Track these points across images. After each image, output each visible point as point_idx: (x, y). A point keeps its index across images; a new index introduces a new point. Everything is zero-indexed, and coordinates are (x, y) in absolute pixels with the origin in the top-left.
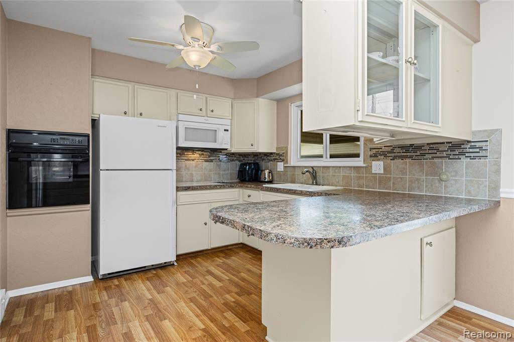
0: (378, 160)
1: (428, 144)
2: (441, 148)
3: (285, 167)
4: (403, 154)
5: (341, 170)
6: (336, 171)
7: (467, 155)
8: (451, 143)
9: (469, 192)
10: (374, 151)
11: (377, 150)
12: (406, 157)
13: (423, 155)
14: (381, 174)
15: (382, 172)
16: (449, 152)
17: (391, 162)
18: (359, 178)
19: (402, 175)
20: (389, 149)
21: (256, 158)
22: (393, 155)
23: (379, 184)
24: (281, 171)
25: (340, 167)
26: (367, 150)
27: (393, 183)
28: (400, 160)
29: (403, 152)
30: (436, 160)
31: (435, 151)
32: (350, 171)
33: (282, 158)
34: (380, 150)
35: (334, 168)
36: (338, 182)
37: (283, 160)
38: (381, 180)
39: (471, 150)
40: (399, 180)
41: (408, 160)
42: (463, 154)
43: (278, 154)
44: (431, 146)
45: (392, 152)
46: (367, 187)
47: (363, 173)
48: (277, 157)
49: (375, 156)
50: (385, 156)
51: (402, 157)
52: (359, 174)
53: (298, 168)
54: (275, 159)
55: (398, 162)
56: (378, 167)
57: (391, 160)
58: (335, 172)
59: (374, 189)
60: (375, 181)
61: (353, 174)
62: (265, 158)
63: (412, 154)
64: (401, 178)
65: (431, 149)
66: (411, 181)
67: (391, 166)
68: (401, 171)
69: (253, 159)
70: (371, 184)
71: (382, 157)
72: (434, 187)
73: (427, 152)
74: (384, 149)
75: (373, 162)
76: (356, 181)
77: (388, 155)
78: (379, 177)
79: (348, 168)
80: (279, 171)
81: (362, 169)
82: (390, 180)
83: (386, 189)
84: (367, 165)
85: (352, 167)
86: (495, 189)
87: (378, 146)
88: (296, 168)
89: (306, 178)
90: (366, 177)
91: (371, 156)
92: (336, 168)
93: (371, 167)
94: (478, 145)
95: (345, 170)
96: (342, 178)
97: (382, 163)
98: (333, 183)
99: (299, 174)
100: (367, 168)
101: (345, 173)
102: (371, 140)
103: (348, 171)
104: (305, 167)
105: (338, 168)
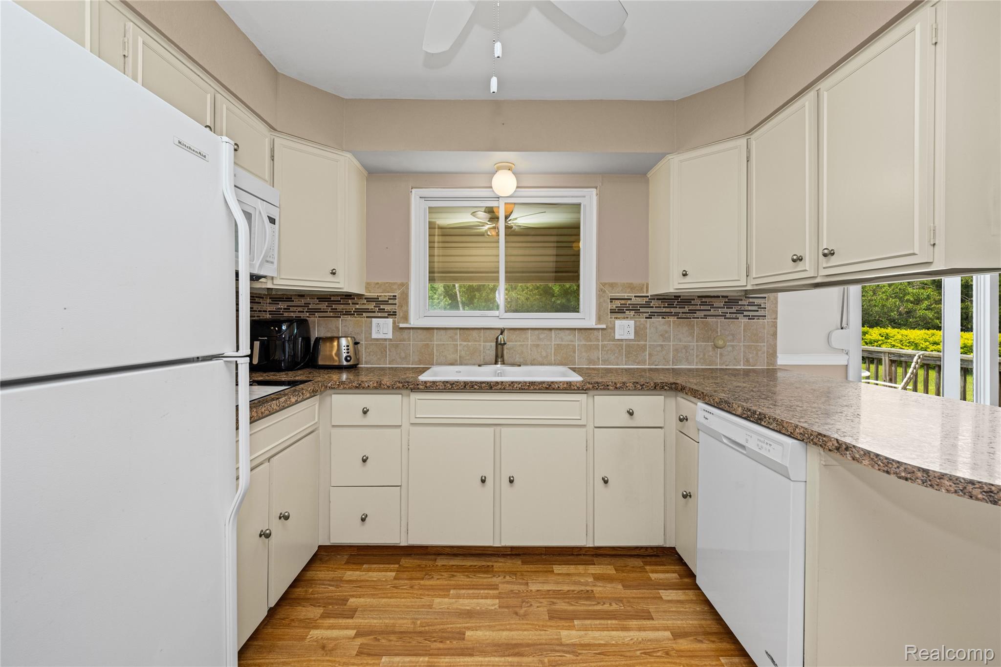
0: (624, 318)
1: (699, 297)
2: (718, 303)
3: (397, 329)
4: (664, 310)
5: (553, 336)
6: (542, 336)
7: (745, 313)
8: (727, 297)
9: (748, 361)
10: (618, 303)
11: (623, 302)
12: (670, 314)
13: (693, 311)
14: (630, 340)
15: (632, 337)
16: (725, 310)
17: (646, 321)
18: (589, 348)
19: (664, 341)
20: (643, 301)
21: (282, 305)
22: (649, 310)
23: (627, 357)
24: (386, 340)
25: (551, 329)
26: (604, 301)
27: (650, 355)
28: (660, 319)
29: (664, 307)
30: (709, 320)
31: (709, 307)
32: (571, 336)
33: (387, 308)
34: (629, 302)
35: (537, 332)
36: (547, 356)
37: (393, 314)
38: (630, 349)
39: (750, 308)
40: (659, 348)
41: (672, 319)
42: (740, 312)
43: (369, 300)
44: (704, 300)
45: (647, 305)
46: (605, 362)
47: (598, 340)
48: (371, 306)
49: (619, 312)
50: (637, 311)
51: (663, 315)
52: (591, 341)
53: (442, 332)
54: (360, 312)
55: (657, 321)
56: (625, 328)
57: (646, 318)
58: (539, 339)
59: (618, 365)
60: (619, 350)
61: (578, 341)
62: (323, 306)
63: (678, 310)
64: (662, 346)
65: (703, 304)
66: (676, 350)
67: (646, 328)
68: (662, 335)
69: (273, 308)
70: (613, 357)
71: (632, 313)
72: (706, 357)
73: (698, 307)
74: (635, 301)
75: (618, 322)
76: (584, 354)
77: (642, 310)
78: (628, 346)
79: (568, 332)
80: (377, 340)
81: (595, 332)
82: (645, 350)
83: (638, 364)
84: (604, 326)
85: (575, 329)
86: (773, 355)
87: (626, 295)
88: (435, 331)
89: (463, 353)
90: (603, 346)
91: (612, 311)
92: (540, 331)
93: (613, 328)
94: (757, 301)
95: (562, 333)
96: (555, 349)
97: (632, 323)
98: (534, 360)
99: (443, 344)
100: (604, 332)
101: (562, 340)
102: (612, 285)
103: (567, 337)
104: (461, 329)
105: (546, 331)
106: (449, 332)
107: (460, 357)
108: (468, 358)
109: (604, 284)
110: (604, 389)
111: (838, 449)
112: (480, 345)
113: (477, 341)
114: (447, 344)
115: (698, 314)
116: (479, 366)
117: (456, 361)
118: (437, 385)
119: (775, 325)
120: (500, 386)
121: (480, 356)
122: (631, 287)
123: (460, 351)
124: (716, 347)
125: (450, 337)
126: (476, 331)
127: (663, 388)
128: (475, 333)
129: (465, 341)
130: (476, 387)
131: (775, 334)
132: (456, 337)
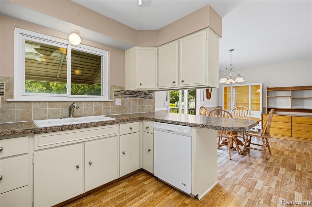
0: (118, 98)
1: (138, 92)
2: (143, 94)
3: (4, 102)
4: (130, 95)
5: (94, 104)
6: (89, 105)
7: (149, 97)
8: (144, 92)
9: (149, 110)
10: (116, 93)
11: (118, 92)
12: (131, 97)
13: (137, 96)
14: (120, 105)
15: (121, 104)
16: (144, 96)
18: (107, 109)
19: (129, 105)
20: (124, 92)
22: (126, 95)
23: (119, 111)
25: (92, 102)
26: (112, 92)
27: (126, 110)
30: (141, 99)
31: (141, 95)
32: (100, 105)
34: (120, 92)
35: (87, 103)
36: (91, 112)
37: (1, 94)
38: (120, 108)
39: (150, 95)
40: (128, 108)
41: (132, 98)
42: (148, 96)
44: (140, 93)
46: (112, 113)
47: (110, 106)
49: (116, 95)
50: (122, 95)
51: (130, 97)
52: (107, 106)
53: (37, 103)
55: (128, 99)
56: (118, 101)
57: (125, 98)
59: (116, 114)
60: (117, 109)
61: (103, 106)
63: (133, 95)
65: (139, 94)
66: (133, 108)
67: (125, 101)
68: (129, 103)
70: (115, 111)
71: (121, 96)
72: (140, 110)
73: (138, 95)
75: (116, 99)
76: (105, 111)
77: (123, 95)
78: (119, 107)
79: (99, 103)
81: (109, 103)
82: (124, 108)
83: (122, 113)
84: (112, 101)
85: (102, 102)
86: (154, 108)
87: (119, 90)
88: (33, 103)
89: (50, 113)
90: (112, 107)
91: (115, 95)
92: (88, 103)
93: (115, 101)
94: (151, 93)
95: (97, 103)
96: (94, 109)
97: (121, 99)
98: (86, 114)
99: (38, 110)
100: (112, 103)
101: (97, 106)
102: (114, 86)
103: (99, 104)
104: (48, 102)
105: (90, 103)
106: (42, 103)
107: (48, 115)
108: (53, 115)
109: (112, 86)
110: (124, 121)
111: (203, 127)
112: (60, 109)
113: (58, 107)
114: (41, 109)
115: (138, 97)
116: (61, 118)
117: (46, 117)
118: (53, 129)
119: (154, 100)
120: (86, 125)
121: (60, 114)
122: (120, 87)
123: (48, 112)
124: (142, 107)
125: (42, 106)
126: (57, 103)
127: (140, 119)
128: (57, 104)
129: (51, 108)
130: (74, 127)
131: (154, 103)
132: (46, 106)
